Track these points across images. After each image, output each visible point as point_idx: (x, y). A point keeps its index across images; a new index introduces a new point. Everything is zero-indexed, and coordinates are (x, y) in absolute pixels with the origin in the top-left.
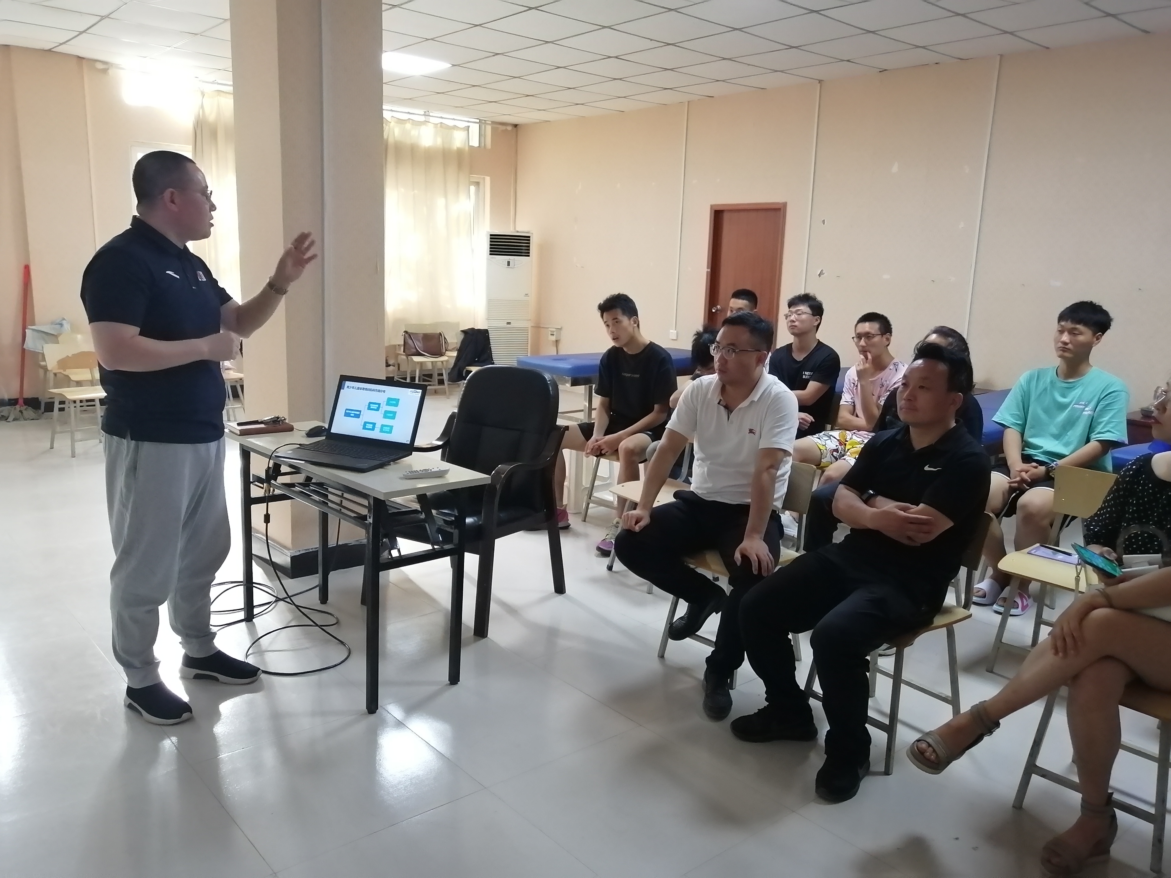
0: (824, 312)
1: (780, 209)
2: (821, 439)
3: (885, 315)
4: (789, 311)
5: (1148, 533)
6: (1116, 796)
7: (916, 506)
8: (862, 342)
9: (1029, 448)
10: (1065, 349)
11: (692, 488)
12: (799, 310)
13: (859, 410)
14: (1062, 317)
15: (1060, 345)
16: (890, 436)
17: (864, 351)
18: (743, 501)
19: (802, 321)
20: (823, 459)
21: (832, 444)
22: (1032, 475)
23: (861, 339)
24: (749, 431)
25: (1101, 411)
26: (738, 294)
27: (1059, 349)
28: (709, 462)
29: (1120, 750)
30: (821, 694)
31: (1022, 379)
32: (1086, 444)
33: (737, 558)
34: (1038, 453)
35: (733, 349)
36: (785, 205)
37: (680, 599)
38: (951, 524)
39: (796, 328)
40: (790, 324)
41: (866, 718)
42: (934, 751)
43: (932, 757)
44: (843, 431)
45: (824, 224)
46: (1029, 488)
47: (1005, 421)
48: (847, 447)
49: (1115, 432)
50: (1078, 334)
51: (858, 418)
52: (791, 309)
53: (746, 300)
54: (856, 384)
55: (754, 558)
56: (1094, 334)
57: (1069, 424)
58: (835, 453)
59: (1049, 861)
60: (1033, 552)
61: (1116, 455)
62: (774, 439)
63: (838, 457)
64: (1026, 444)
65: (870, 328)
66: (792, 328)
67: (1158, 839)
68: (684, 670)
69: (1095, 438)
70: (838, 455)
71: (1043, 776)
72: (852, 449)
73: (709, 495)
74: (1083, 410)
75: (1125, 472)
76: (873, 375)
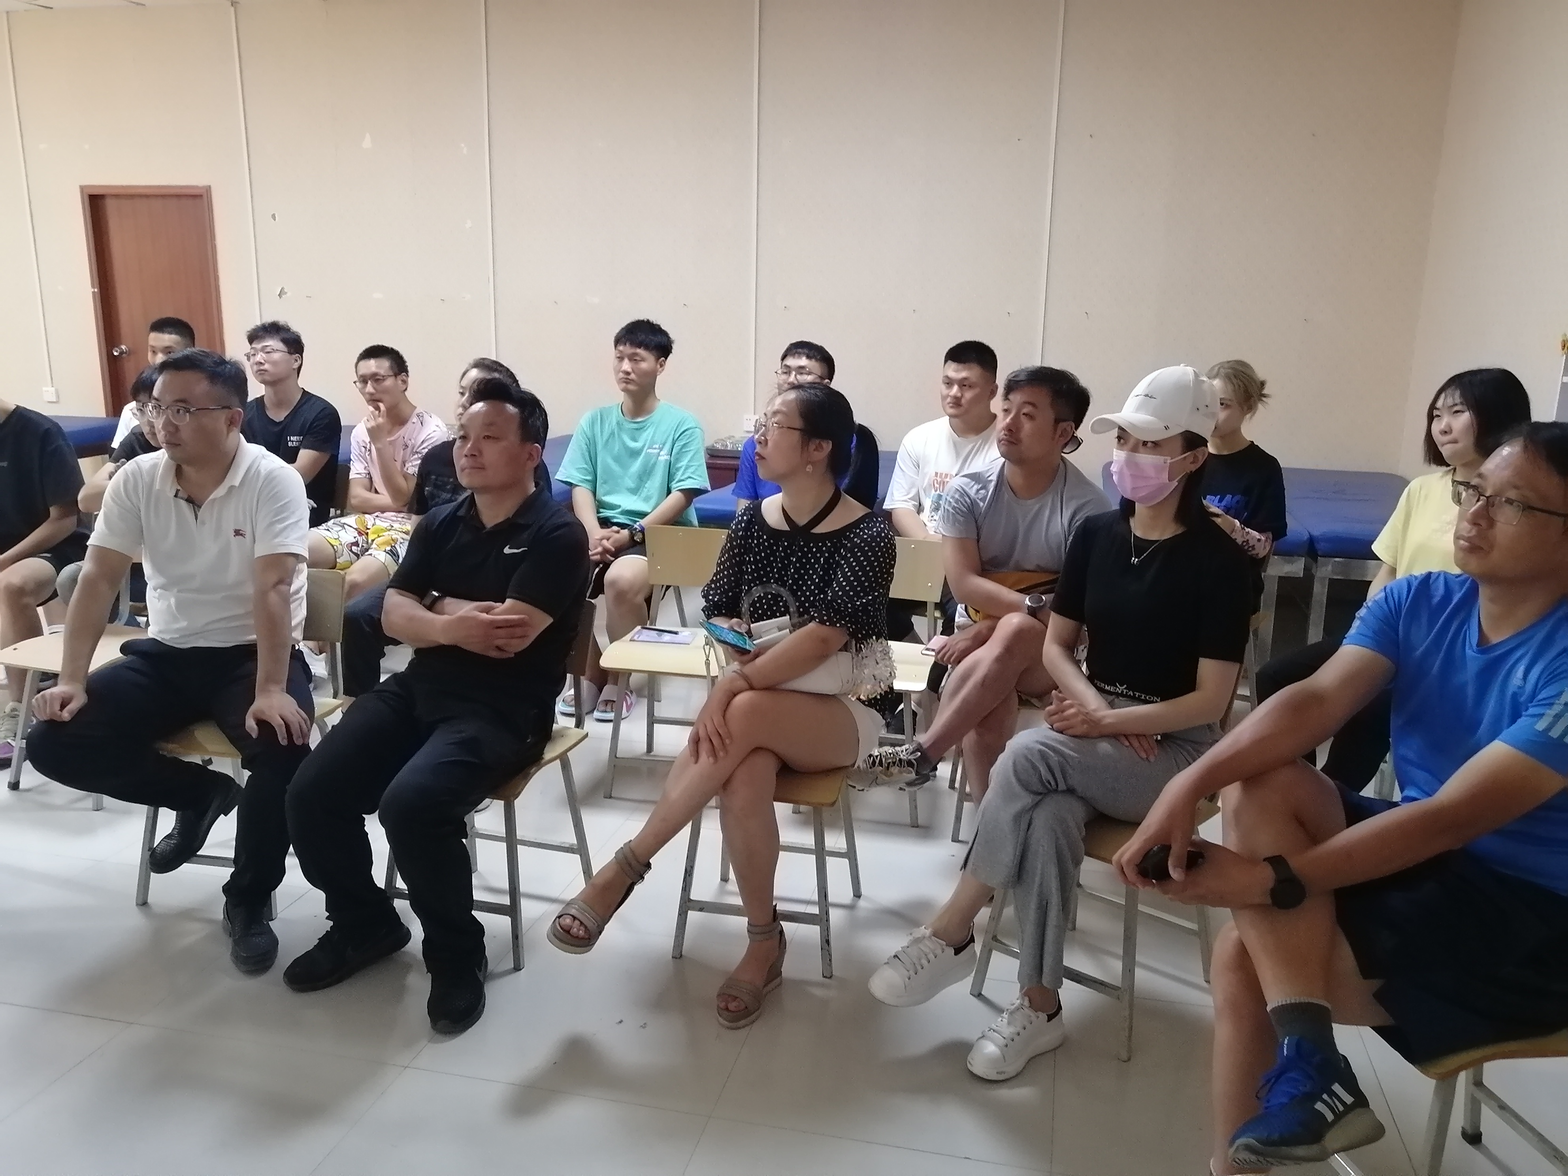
0: (305, 349)
1: (201, 196)
2: (330, 530)
3: (396, 348)
4: (252, 348)
5: (771, 594)
6: (781, 907)
7: (500, 604)
8: (370, 388)
9: (604, 508)
10: (628, 381)
11: (152, 633)
12: (267, 346)
13: (379, 483)
14: (618, 341)
15: (621, 375)
16: (450, 513)
17: (374, 400)
18: (244, 639)
19: (274, 363)
20: (339, 558)
21: (348, 536)
22: (615, 542)
23: (367, 383)
24: (235, 532)
25: (678, 453)
26: (160, 326)
27: (620, 381)
28: (175, 590)
29: (781, 853)
30: (405, 890)
31: (584, 422)
32: (667, 497)
33: (252, 728)
34: (616, 513)
35: (185, 408)
36: (208, 189)
37: (160, 809)
38: (549, 620)
39: (266, 373)
40: (255, 368)
41: (470, 903)
42: (581, 923)
43: (581, 932)
44: (361, 516)
45: (275, 220)
46: (614, 559)
47: (572, 479)
48: (371, 537)
49: (695, 477)
50: (641, 361)
51: (378, 495)
52: (253, 346)
53: (176, 333)
54: (368, 447)
55: (277, 722)
56: (658, 359)
57: (645, 474)
58: (354, 548)
59: (727, 1009)
60: (635, 638)
61: (698, 505)
62: (277, 540)
63: (359, 553)
64: (600, 505)
65: (377, 367)
66: (260, 374)
67: (826, 941)
68: (187, 914)
69: (677, 487)
70: (360, 550)
71: (701, 910)
72: (379, 539)
73: (182, 641)
74: (659, 454)
75: (736, 525)
76: (390, 433)
